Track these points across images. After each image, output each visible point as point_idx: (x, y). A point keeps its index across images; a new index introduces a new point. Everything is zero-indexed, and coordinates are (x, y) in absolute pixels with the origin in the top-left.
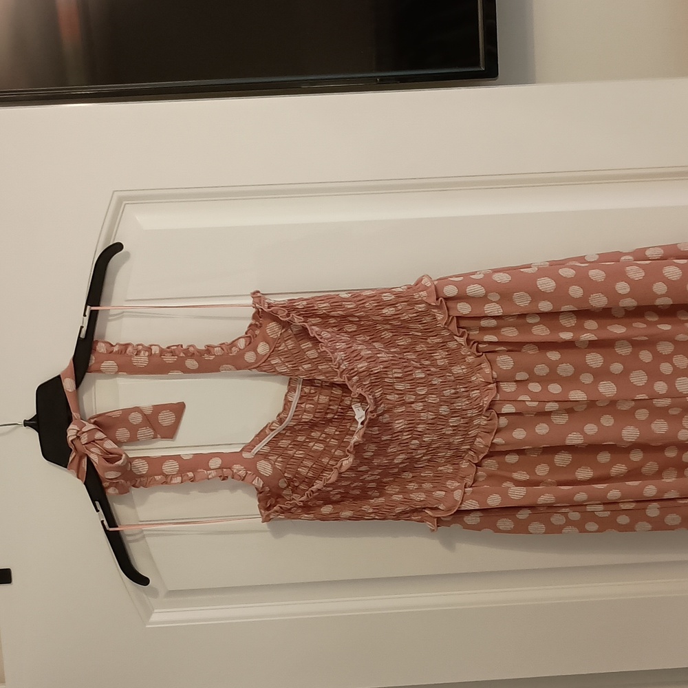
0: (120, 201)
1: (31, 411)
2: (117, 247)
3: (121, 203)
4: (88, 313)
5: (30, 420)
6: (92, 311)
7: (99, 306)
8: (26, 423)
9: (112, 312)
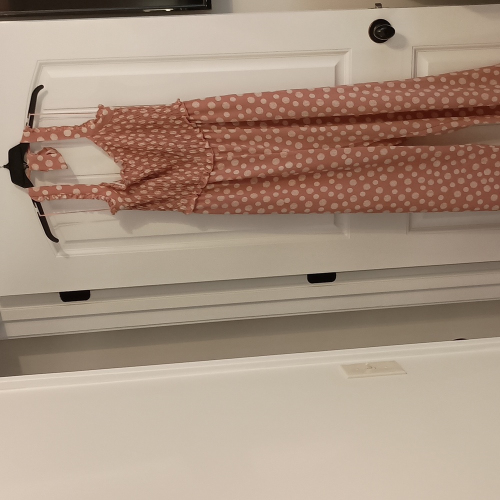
0: (41, 64)
1: (6, 162)
2: (41, 87)
3: (41, 66)
4: (29, 117)
5: (6, 165)
6: (31, 116)
7: (34, 113)
8: (5, 166)
9: (41, 117)
